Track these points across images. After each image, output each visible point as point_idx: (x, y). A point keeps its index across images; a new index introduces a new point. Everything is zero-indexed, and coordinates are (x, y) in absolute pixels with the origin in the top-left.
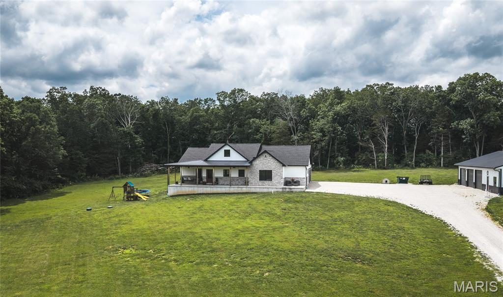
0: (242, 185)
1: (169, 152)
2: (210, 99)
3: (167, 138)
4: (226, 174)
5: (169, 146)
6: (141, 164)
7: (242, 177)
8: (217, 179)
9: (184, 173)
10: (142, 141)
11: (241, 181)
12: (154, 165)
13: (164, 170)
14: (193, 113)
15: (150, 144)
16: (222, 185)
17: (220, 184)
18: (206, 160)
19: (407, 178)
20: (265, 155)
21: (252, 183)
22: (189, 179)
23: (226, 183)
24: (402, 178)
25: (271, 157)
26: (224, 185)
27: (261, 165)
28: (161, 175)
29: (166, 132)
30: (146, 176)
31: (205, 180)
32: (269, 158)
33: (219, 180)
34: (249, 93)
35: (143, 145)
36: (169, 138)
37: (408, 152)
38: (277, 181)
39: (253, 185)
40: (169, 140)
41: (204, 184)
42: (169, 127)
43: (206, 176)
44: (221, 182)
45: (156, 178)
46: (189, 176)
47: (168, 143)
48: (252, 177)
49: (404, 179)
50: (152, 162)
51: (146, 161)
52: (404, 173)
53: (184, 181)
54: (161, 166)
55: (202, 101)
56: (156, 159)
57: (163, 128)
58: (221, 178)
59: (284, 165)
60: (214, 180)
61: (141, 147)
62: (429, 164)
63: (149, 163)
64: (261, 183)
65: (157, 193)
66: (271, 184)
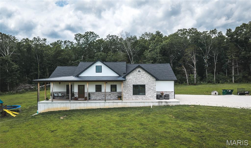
0: (114, 99)
1: (39, 76)
2: (68, 41)
3: (38, 66)
4: (99, 89)
5: (39, 71)
6: (16, 84)
7: (114, 92)
8: (89, 94)
9: (54, 89)
10: (18, 67)
11: (114, 95)
12: (27, 85)
13: (35, 88)
14: (56, 49)
15: (24, 70)
16: (94, 100)
17: (92, 99)
18: (77, 76)
19: (232, 91)
20: (138, 70)
21: (126, 98)
22: (60, 95)
23: (98, 98)
24: (229, 90)
25: (144, 72)
26: (96, 100)
27: (134, 79)
28: (33, 92)
29: (37, 61)
30: (20, 93)
31: (76, 96)
32: (143, 73)
33: (91, 95)
34: (97, 35)
35: (18, 70)
36: (39, 65)
37: (208, 74)
38: (150, 95)
39: (127, 100)
40: (39, 67)
41: (76, 99)
42: (39, 58)
43: (77, 91)
44: (93, 97)
45: (29, 95)
46: (59, 92)
47: (39, 69)
48: (125, 92)
49: (230, 91)
50: (26, 83)
51: (21, 82)
52: (227, 87)
53: (55, 97)
54: (33, 86)
55: (62, 42)
56: (29, 81)
57: (35, 58)
58: (93, 93)
59: (157, 80)
60: (86, 95)
61: (16, 71)
62: (225, 81)
63: (24, 84)
64: (134, 97)
65: (28, 107)
66: (144, 98)
